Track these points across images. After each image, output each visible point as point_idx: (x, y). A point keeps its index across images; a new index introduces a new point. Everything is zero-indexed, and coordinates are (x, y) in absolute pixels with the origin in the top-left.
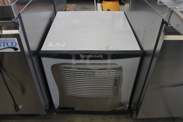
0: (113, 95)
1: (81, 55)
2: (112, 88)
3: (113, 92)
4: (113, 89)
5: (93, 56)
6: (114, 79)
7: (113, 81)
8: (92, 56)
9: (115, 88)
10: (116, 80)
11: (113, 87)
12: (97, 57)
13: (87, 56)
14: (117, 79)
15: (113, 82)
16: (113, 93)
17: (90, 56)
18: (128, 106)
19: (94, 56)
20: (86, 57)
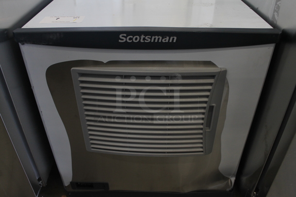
0: (201, 150)
1: (121, 36)
2: (201, 131)
3: (202, 143)
4: (201, 134)
5: (153, 37)
6: (205, 105)
7: (202, 111)
8: (151, 39)
9: (208, 130)
10: (211, 108)
11: (201, 129)
12: (163, 41)
13: (136, 39)
14: (213, 107)
15: (203, 113)
16: (201, 145)
17: (144, 39)
18: (233, 179)
19: (157, 37)
20: (134, 41)
